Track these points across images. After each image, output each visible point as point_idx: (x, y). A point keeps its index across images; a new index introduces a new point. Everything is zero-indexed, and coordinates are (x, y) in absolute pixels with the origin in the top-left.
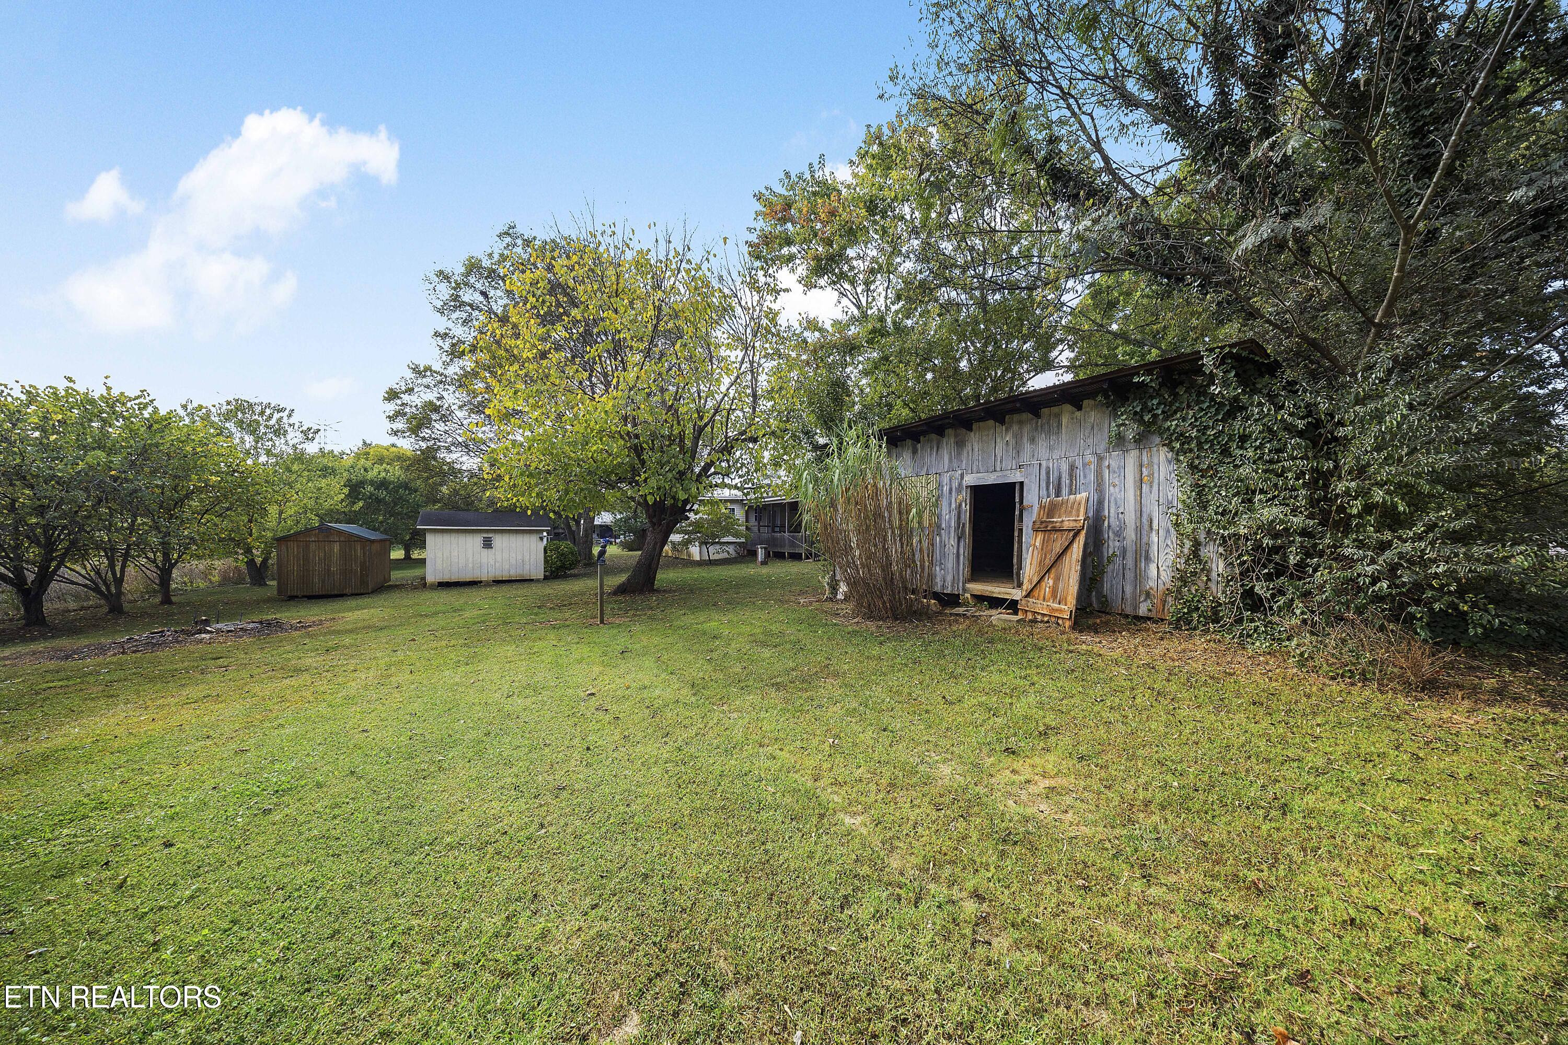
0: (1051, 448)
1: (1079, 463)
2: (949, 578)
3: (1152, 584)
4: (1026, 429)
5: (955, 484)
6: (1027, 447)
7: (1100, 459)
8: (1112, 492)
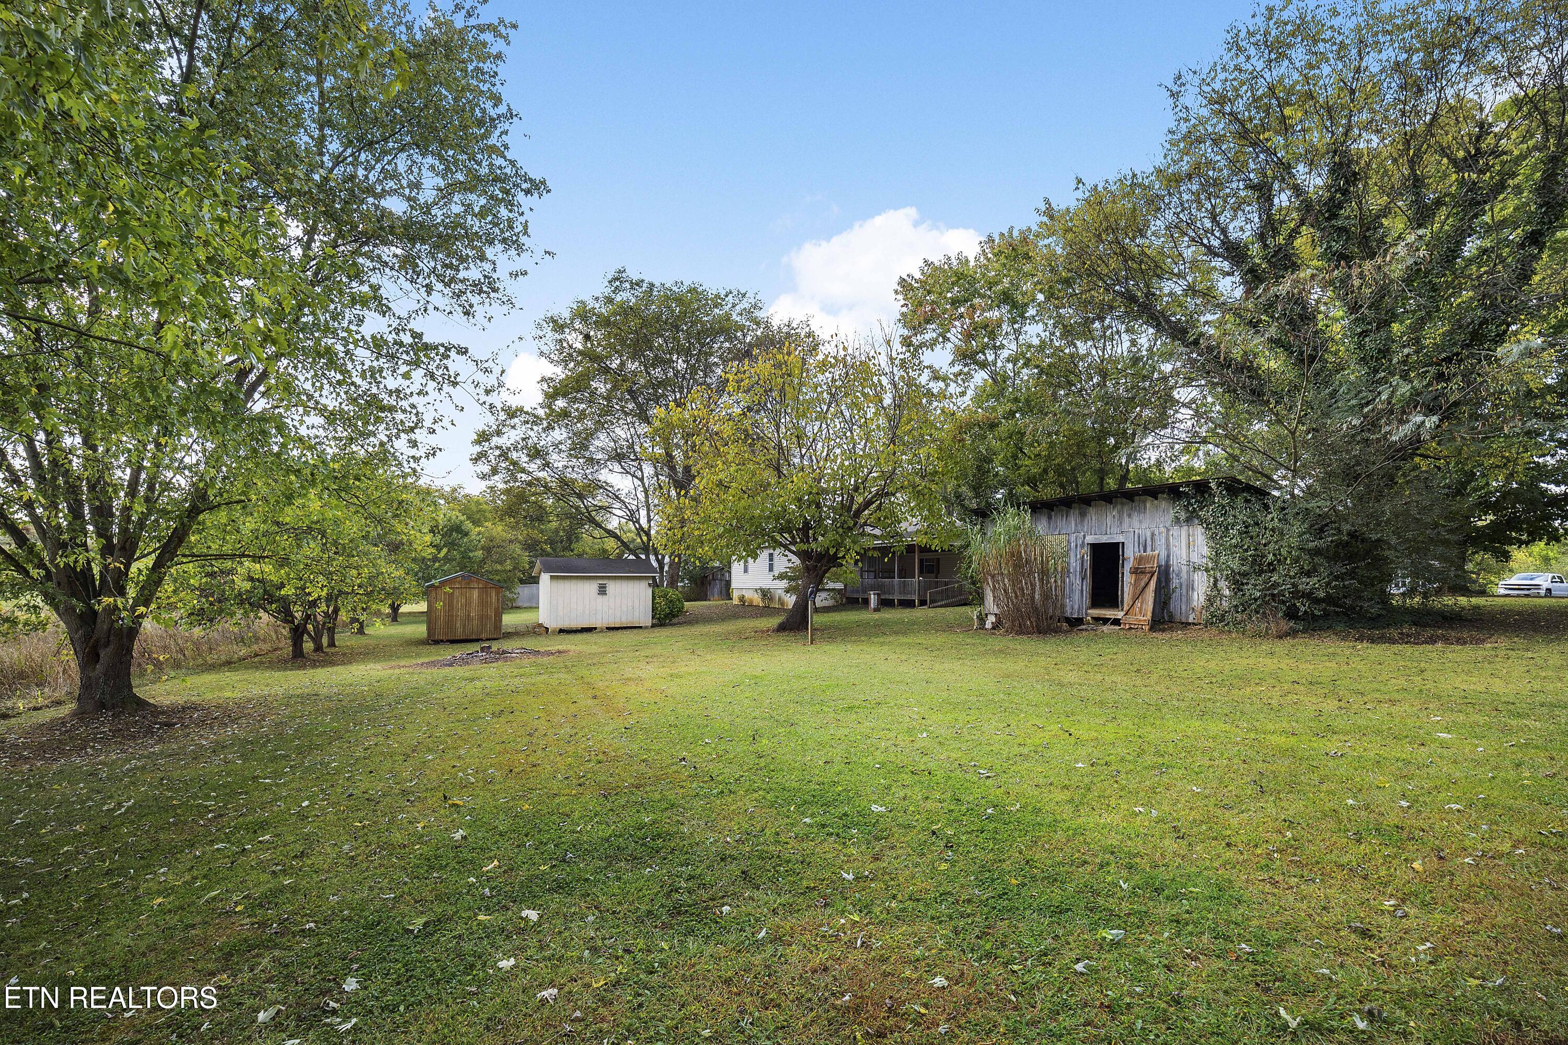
0: (1140, 522)
1: (1157, 533)
2: (1076, 607)
3: (1195, 603)
4: (1126, 508)
5: (1080, 542)
6: (1126, 519)
7: (1168, 530)
8: (1174, 550)
